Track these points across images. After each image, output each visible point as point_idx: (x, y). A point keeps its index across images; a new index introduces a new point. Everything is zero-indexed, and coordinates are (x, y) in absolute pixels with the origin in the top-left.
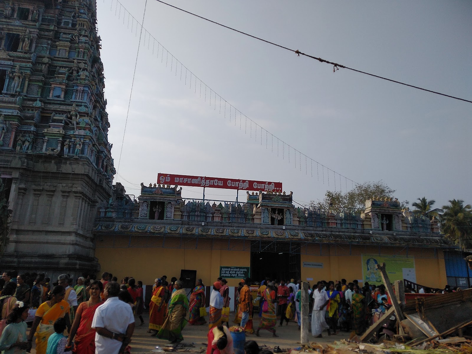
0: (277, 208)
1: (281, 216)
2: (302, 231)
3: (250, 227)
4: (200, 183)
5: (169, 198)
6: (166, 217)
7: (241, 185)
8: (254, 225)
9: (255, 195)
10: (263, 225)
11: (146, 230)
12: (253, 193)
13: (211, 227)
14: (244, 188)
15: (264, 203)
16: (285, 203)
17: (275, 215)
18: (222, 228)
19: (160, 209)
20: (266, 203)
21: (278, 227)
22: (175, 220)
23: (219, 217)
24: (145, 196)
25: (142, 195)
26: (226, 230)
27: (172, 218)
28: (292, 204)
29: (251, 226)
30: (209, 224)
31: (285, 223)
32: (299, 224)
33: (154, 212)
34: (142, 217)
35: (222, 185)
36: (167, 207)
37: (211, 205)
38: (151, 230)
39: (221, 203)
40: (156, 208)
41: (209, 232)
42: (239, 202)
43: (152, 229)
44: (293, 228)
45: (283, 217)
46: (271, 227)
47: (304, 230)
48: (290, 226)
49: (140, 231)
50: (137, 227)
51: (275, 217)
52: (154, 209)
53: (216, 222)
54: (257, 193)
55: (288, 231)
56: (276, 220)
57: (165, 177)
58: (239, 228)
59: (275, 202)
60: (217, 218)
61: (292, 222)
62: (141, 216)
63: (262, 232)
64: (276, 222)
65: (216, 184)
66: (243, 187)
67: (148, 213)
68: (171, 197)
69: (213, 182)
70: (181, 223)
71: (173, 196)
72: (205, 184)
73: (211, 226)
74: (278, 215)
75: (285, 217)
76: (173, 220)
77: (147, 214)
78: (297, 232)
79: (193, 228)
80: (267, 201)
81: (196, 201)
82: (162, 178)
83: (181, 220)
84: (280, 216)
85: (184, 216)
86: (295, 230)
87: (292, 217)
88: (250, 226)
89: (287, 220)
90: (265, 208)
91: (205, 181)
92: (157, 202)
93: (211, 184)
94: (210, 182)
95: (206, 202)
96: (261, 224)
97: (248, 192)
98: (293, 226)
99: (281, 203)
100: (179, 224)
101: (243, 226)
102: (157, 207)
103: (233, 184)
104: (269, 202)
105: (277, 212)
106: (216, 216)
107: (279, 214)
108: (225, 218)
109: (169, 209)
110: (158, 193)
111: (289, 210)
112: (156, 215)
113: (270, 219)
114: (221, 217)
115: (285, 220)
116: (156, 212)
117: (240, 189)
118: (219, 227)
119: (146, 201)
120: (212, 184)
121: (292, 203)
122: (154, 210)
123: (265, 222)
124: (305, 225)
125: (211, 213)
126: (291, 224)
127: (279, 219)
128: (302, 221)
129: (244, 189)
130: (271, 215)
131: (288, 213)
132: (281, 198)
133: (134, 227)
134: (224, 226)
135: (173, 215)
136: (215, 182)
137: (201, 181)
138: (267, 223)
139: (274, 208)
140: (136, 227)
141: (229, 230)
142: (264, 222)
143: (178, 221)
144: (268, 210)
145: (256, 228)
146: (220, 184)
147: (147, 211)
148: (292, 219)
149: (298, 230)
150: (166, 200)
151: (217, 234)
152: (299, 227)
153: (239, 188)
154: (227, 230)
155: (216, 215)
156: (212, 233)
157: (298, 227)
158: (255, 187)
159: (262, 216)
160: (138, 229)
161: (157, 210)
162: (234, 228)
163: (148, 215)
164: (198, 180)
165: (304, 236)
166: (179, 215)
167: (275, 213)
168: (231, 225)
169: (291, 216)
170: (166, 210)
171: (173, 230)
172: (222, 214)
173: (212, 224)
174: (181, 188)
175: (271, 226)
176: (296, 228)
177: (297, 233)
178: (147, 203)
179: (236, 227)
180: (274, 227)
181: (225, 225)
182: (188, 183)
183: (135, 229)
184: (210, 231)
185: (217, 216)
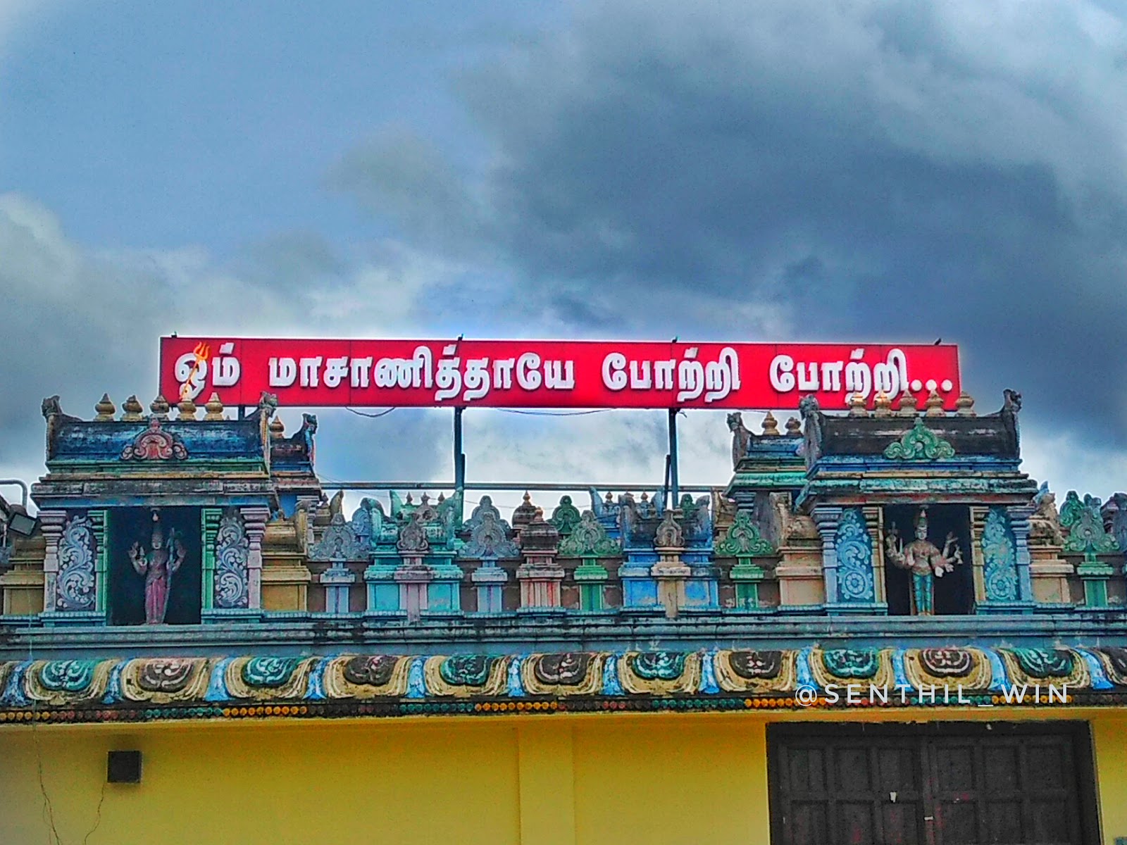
0: (924, 500)
1: (951, 555)
2: (1098, 643)
3: (756, 638)
4: (428, 384)
5: (225, 480)
6: (216, 605)
7: (691, 376)
8: (781, 619)
9: (783, 431)
10: (836, 618)
11: (95, 688)
12: (770, 424)
13: (506, 650)
14: (709, 398)
15: (836, 473)
16: (973, 466)
17: (911, 548)
18: (576, 649)
19: (176, 558)
20: (845, 473)
21: (937, 627)
22: (271, 621)
23: (550, 581)
24: (77, 481)
25: (57, 474)
26: (598, 663)
27: (255, 607)
28: (1022, 469)
29: (762, 628)
30: (489, 632)
31: (981, 597)
32: (1078, 594)
33: (142, 579)
34: (68, 610)
35: (569, 383)
36: (217, 543)
37: (507, 516)
38: (125, 686)
39: (566, 501)
40: (149, 550)
41: (489, 685)
42: (682, 489)
43: (129, 682)
44: (1034, 626)
45: (967, 556)
46: (893, 627)
47: (1108, 633)
48: (1017, 617)
49: (61, 701)
50: (37, 674)
51: (911, 562)
52: (137, 558)
53: (531, 616)
54: (792, 425)
55: (1003, 643)
56: (923, 578)
57: (209, 361)
58: (685, 647)
59: (903, 464)
60: (540, 591)
61: (1026, 587)
62: (60, 609)
63: (833, 665)
64: (924, 594)
65: (531, 383)
66: (705, 391)
67: (102, 583)
68: (234, 475)
69: (514, 371)
70: (312, 634)
71: (250, 467)
72: (464, 388)
73: (503, 640)
74: (933, 549)
75: (977, 558)
76: (263, 619)
77: (92, 590)
78: (1064, 648)
79: (391, 661)
80: (853, 460)
81: (409, 499)
82: (191, 364)
83: (307, 620)
84: (946, 551)
85: (330, 593)
86: (1050, 634)
87: (1023, 557)
88: (753, 628)
89: (997, 576)
90: (844, 507)
91: (462, 369)
92: (148, 511)
93: (498, 384)
94: (490, 369)
95: (472, 501)
96: (823, 612)
97: (734, 422)
98: (1036, 611)
99: (947, 473)
100: (299, 643)
101: (709, 629)
102: (157, 544)
103: (641, 377)
104: (866, 467)
105: (922, 532)
106: (530, 580)
107: (936, 538)
108: (590, 584)
109: (229, 555)
110: (153, 452)
111: (1000, 508)
112: (155, 593)
113: (879, 577)
114: (563, 581)
115: (978, 574)
116: (152, 579)
117: (690, 404)
118: (553, 650)
119: (82, 512)
120: (508, 385)
121: (1020, 468)
122: (139, 565)
123: (851, 600)
124: (1112, 600)
125: (497, 562)
126: (1018, 597)
127: (939, 573)
128: (1095, 579)
129: (716, 404)
130: (886, 547)
131: (994, 529)
132: (946, 438)
133: (16, 679)
134: (584, 640)
135: (255, 590)
136: (527, 370)
137: (435, 369)
138: (863, 600)
139: (901, 505)
140: (28, 675)
141: (622, 664)
142: (841, 598)
143: (289, 626)
144: (862, 519)
145: (797, 637)
146: (554, 382)
147: (94, 573)
148: (1025, 573)
149: (1069, 634)
150: (205, 495)
151: (547, 689)
152: (1077, 616)
153: (682, 397)
154: (604, 660)
155: (532, 574)
156: (514, 683)
157: (1066, 617)
158: (783, 384)
159: (829, 560)
160: (47, 688)
161: (156, 562)
162: (653, 647)
163: (101, 598)
164: (416, 363)
165: (1110, 668)
166: (297, 584)
167: (907, 537)
168: (629, 630)
169: (1015, 546)
170: (208, 562)
171: (265, 685)
172: (569, 565)
173: (512, 631)
174: (310, 420)
175: (893, 618)
176: (1052, 626)
177: (1067, 652)
178: (89, 524)
179: (665, 638)
180: (910, 627)
181: (593, 630)
182: (355, 383)
183: (28, 687)
184: (498, 672)
185: (540, 581)
